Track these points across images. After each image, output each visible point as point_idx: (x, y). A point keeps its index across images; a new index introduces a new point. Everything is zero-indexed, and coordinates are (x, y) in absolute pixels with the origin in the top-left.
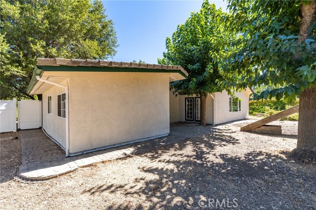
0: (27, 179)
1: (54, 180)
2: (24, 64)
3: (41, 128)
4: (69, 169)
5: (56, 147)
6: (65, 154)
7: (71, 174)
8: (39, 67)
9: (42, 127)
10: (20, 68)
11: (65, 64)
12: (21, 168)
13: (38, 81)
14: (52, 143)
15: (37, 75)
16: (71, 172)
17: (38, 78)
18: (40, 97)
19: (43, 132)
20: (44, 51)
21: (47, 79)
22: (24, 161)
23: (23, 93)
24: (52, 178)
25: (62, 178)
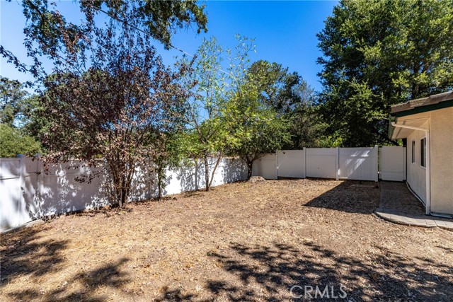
0: (382, 218)
1: (406, 228)
2: (385, 106)
3: (404, 182)
4: (425, 224)
5: (417, 203)
6: (425, 211)
7: (425, 229)
8: (393, 115)
9: (406, 181)
10: (381, 111)
11: (421, 105)
12: (378, 209)
13: (394, 127)
14: (413, 199)
15: (392, 121)
16: (426, 227)
17: (393, 124)
18: (405, 141)
19: (406, 187)
20: (408, 83)
21: (404, 124)
22: (381, 205)
23: (385, 138)
24: (404, 224)
25: (415, 229)
